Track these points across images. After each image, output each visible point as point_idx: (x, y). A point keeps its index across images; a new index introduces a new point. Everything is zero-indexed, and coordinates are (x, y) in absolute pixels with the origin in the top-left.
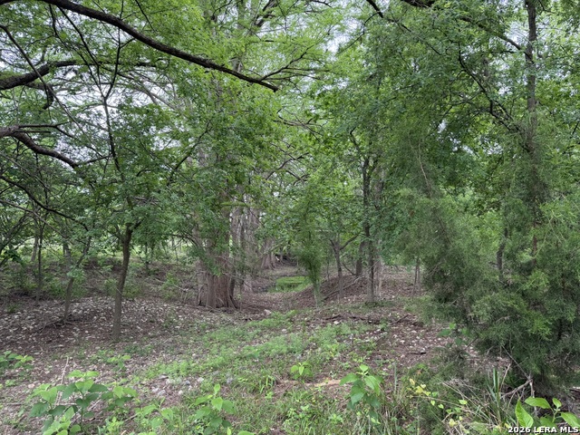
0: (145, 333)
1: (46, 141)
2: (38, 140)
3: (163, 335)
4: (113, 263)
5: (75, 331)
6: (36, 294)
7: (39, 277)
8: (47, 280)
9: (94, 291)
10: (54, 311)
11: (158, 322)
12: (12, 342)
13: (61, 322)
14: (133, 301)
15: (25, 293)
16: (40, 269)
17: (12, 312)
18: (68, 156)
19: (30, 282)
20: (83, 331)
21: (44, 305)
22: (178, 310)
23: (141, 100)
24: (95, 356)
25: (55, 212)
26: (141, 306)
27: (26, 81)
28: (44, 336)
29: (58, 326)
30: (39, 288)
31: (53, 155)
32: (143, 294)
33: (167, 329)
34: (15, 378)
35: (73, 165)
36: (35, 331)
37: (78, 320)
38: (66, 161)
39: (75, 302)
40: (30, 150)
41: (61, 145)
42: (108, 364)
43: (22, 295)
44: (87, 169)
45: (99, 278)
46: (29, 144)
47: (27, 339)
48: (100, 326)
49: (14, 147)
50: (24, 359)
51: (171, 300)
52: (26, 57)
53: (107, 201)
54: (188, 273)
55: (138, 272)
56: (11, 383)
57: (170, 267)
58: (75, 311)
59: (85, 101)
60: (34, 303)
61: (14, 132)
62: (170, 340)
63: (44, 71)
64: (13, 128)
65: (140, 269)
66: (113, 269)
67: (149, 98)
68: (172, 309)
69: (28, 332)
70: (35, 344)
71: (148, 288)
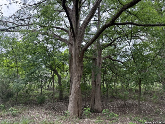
0: (149, 114)
1: (115, 58)
2: (113, 58)
3: (156, 115)
4: (135, 90)
5: (127, 109)
6: (116, 97)
7: (116, 93)
8: (118, 94)
9: (130, 98)
10: (121, 102)
11: (153, 110)
12: (112, 110)
13: (123, 106)
14: (143, 102)
15: (114, 97)
16: (116, 90)
17: (111, 102)
18: (120, 61)
19: (114, 94)
20: (130, 110)
21: (118, 100)
22: (160, 107)
23: (139, 41)
24: (135, 118)
25: (119, 75)
26: (146, 104)
27: (110, 45)
28: (120, 109)
29: (123, 107)
30: (117, 96)
31: (117, 61)
32: (146, 100)
33: (157, 114)
34: (115, 120)
35: (122, 63)
36: (117, 108)
37: (128, 106)
38: (120, 62)
39: (126, 100)
40: (111, 61)
41: (118, 58)
42: (139, 122)
43: (113, 97)
44: (126, 64)
45: (131, 94)
46: (111, 59)
47: (115, 109)
48: (134, 109)
49: (108, 60)
50: (116, 115)
51: (156, 103)
52: (110, 39)
53: (133, 72)
54: (161, 94)
55: (143, 93)
56: (114, 121)
57: (154, 92)
58: (126, 103)
59: (123, 46)
60: (116, 100)
61: (108, 57)
62: (159, 118)
63: (114, 41)
64: (108, 56)
65: (144, 92)
66: (135, 91)
67: (141, 40)
68: (157, 107)
69: (115, 107)
70: (118, 111)
71: (147, 98)
